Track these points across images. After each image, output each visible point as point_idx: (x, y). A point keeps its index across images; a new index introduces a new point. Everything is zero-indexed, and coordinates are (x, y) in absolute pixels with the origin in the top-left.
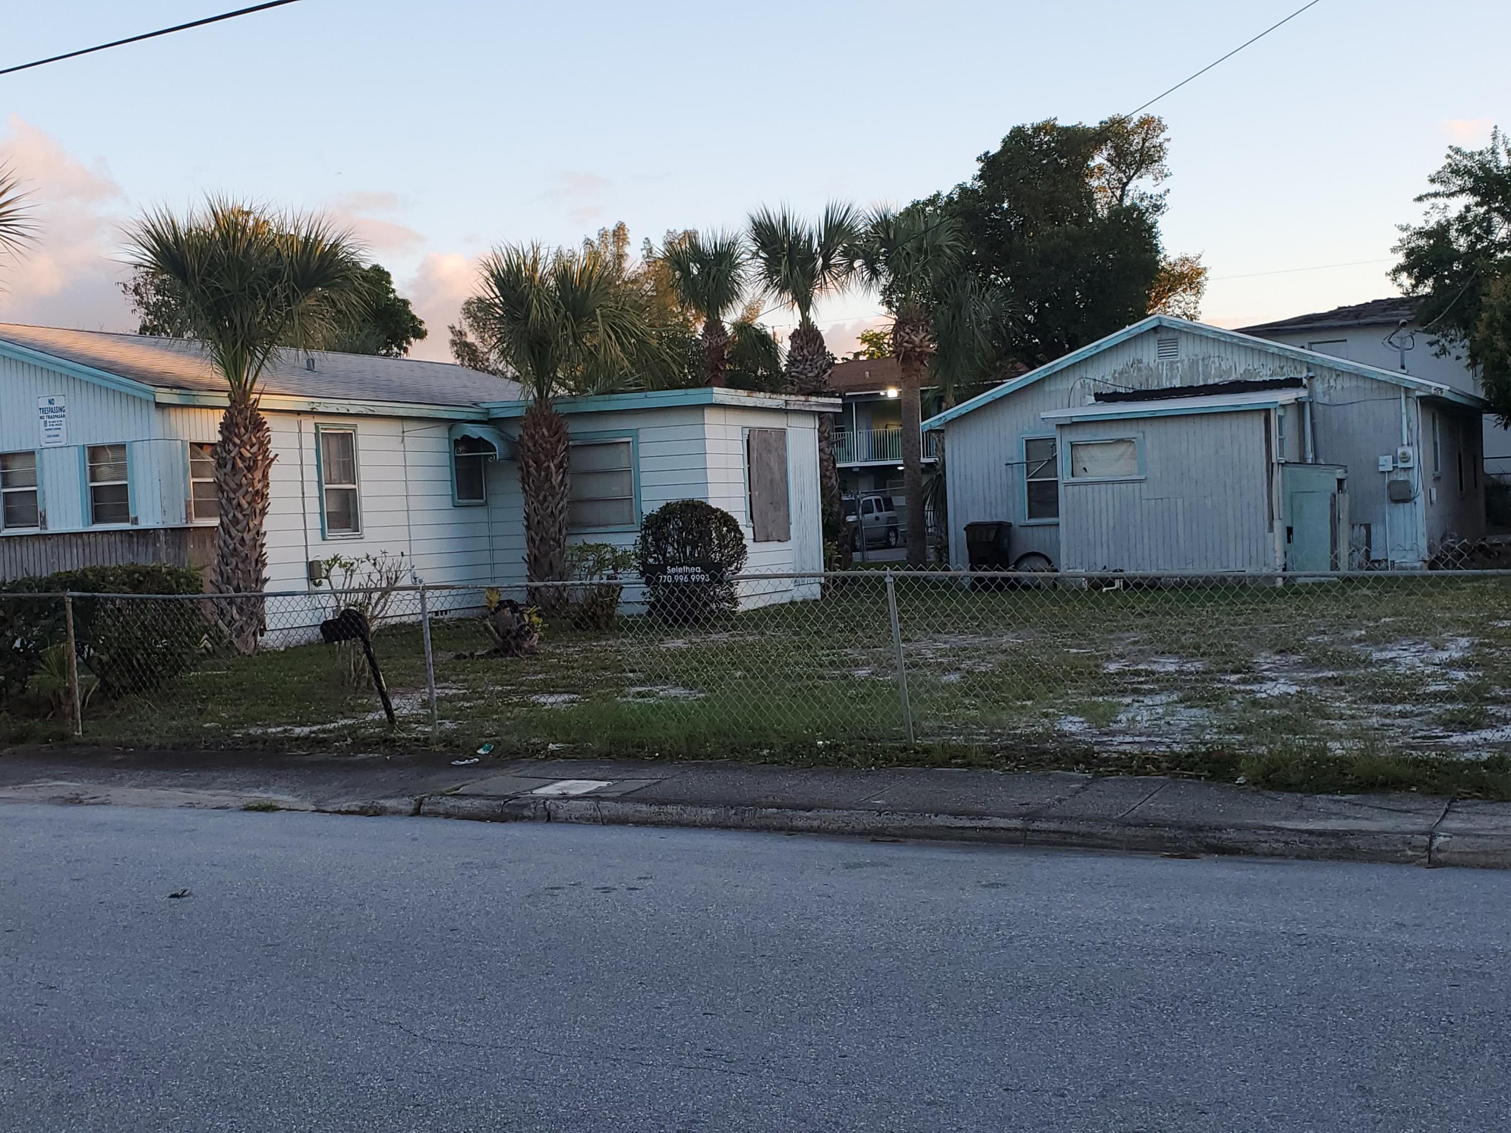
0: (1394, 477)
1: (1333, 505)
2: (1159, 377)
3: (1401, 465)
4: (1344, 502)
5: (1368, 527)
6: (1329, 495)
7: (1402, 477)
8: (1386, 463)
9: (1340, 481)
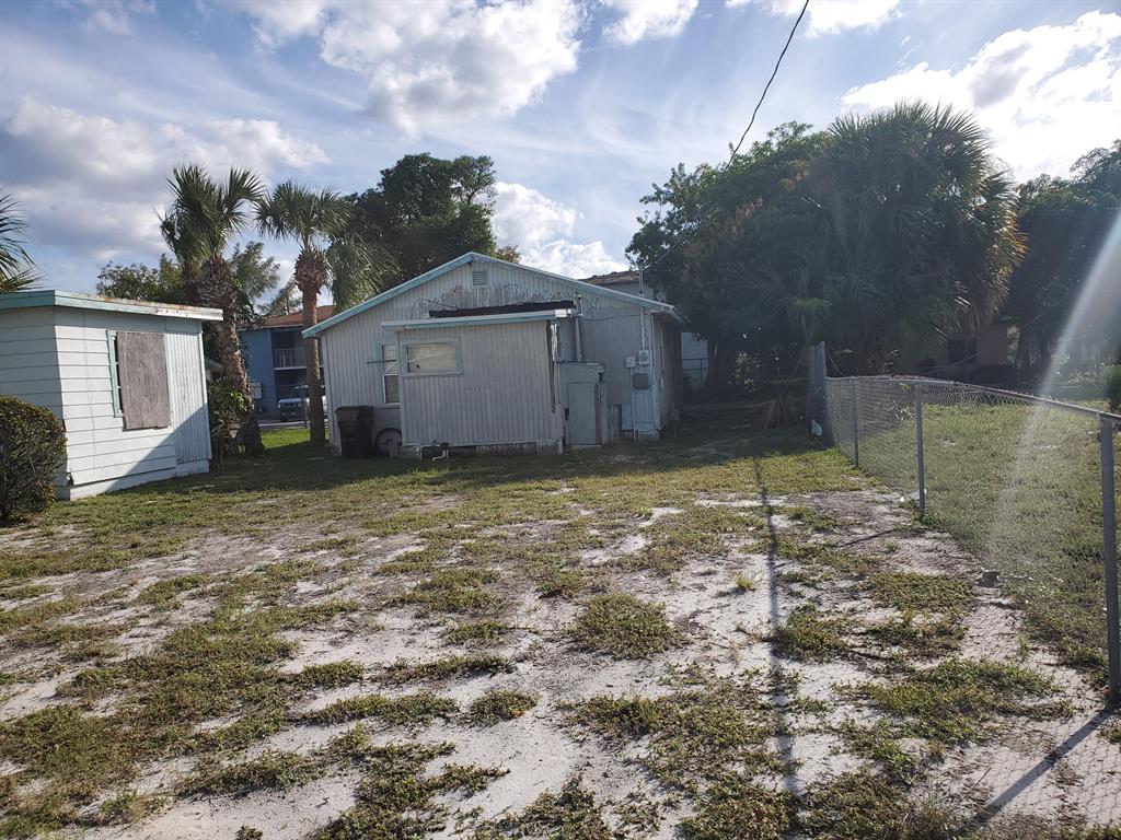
0: (636, 371)
1: (596, 393)
2: (475, 299)
3: (641, 363)
4: (603, 389)
5: (620, 407)
6: (594, 385)
7: (642, 371)
8: (631, 362)
9: (601, 374)
